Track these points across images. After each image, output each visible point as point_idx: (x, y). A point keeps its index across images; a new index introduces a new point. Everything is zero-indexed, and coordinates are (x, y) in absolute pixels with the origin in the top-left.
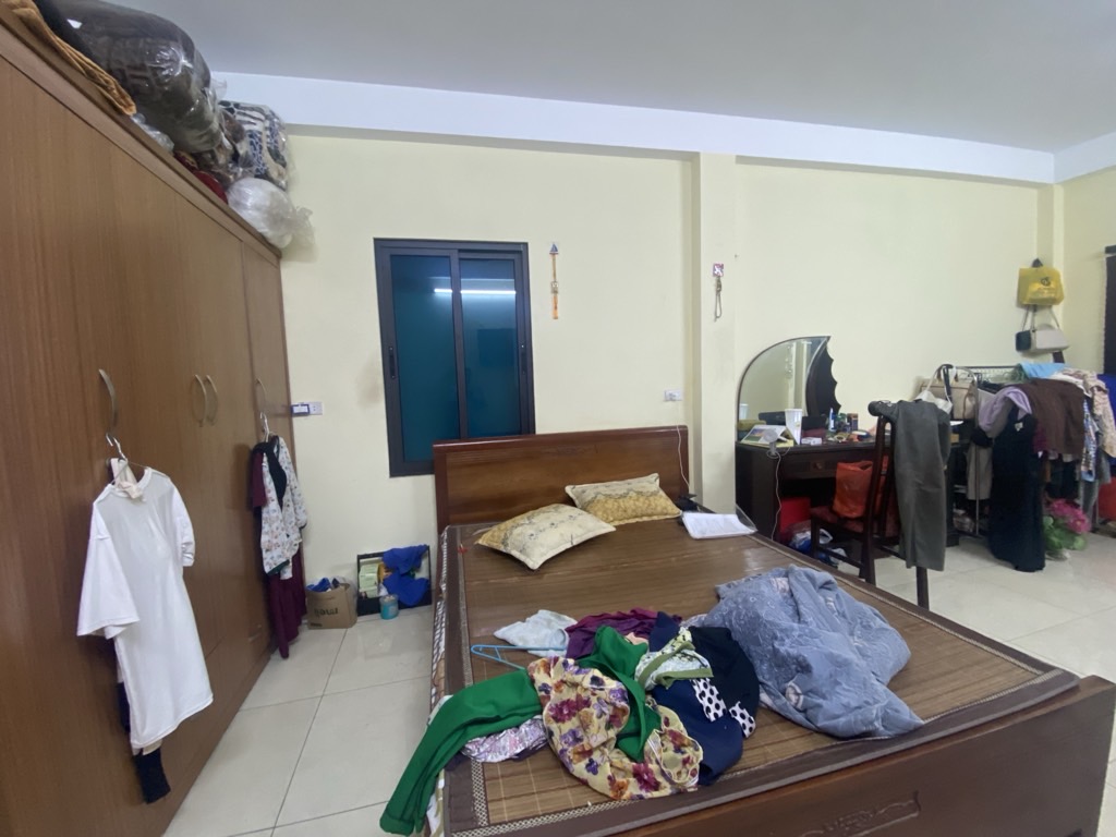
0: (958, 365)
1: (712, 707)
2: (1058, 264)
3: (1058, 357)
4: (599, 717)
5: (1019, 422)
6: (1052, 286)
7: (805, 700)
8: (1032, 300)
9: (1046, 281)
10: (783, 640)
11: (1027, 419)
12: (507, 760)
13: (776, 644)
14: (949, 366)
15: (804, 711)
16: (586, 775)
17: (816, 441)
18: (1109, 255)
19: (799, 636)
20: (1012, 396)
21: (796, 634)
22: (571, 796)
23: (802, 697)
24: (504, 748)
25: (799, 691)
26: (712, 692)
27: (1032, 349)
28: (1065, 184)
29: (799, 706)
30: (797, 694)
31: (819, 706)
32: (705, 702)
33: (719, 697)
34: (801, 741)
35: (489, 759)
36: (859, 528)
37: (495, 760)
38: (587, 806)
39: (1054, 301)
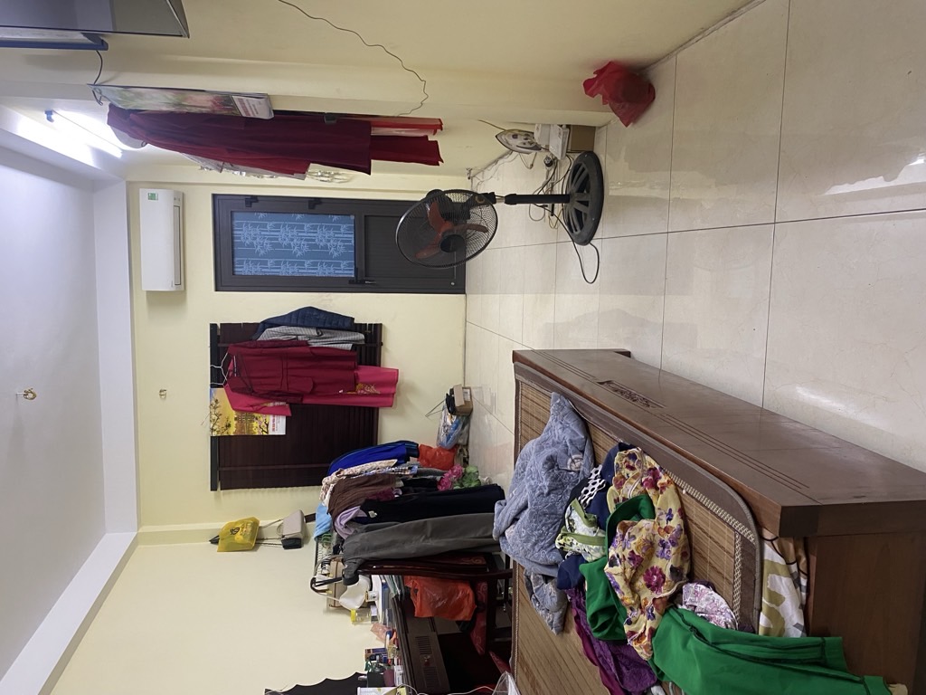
0: (313, 574)
1: (596, 486)
2: (219, 525)
3: (311, 518)
4: (634, 537)
5: (368, 515)
6: (240, 526)
7: (574, 453)
8: (251, 539)
9: (234, 531)
10: (541, 488)
11: (365, 508)
12: (715, 591)
13: (546, 491)
14: (313, 581)
15: (583, 452)
16: (676, 514)
17: (398, 670)
18: (219, 489)
19: (533, 479)
20: (343, 522)
21: (532, 482)
22: (694, 512)
23: (573, 457)
24: (707, 600)
25: (570, 460)
26: (586, 492)
27: (301, 536)
28: (140, 524)
29: (580, 456)
30: (573, 461)
31: (571, 441)
32: (595, 492)
33: (587, 485)
34: (601, 443)
35: (724, 605)
36: (483, 586)
37: (722, 600)
38: (687, 493)
39: (255, 524)
